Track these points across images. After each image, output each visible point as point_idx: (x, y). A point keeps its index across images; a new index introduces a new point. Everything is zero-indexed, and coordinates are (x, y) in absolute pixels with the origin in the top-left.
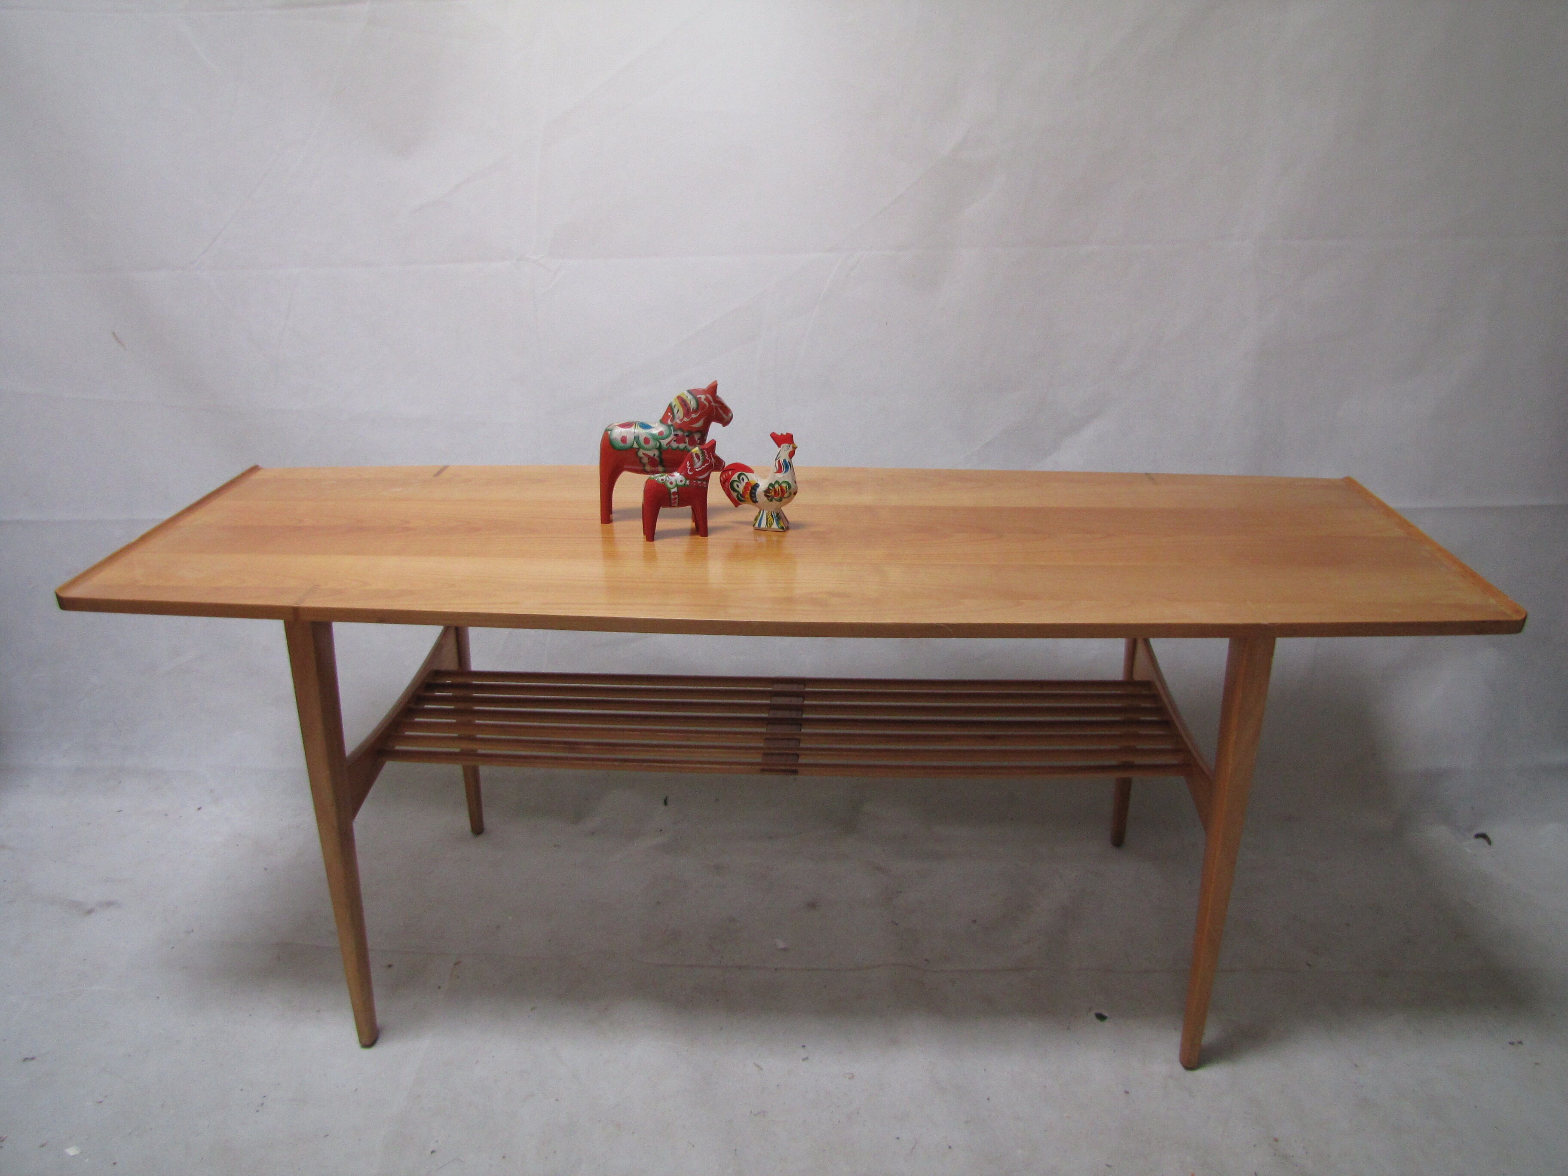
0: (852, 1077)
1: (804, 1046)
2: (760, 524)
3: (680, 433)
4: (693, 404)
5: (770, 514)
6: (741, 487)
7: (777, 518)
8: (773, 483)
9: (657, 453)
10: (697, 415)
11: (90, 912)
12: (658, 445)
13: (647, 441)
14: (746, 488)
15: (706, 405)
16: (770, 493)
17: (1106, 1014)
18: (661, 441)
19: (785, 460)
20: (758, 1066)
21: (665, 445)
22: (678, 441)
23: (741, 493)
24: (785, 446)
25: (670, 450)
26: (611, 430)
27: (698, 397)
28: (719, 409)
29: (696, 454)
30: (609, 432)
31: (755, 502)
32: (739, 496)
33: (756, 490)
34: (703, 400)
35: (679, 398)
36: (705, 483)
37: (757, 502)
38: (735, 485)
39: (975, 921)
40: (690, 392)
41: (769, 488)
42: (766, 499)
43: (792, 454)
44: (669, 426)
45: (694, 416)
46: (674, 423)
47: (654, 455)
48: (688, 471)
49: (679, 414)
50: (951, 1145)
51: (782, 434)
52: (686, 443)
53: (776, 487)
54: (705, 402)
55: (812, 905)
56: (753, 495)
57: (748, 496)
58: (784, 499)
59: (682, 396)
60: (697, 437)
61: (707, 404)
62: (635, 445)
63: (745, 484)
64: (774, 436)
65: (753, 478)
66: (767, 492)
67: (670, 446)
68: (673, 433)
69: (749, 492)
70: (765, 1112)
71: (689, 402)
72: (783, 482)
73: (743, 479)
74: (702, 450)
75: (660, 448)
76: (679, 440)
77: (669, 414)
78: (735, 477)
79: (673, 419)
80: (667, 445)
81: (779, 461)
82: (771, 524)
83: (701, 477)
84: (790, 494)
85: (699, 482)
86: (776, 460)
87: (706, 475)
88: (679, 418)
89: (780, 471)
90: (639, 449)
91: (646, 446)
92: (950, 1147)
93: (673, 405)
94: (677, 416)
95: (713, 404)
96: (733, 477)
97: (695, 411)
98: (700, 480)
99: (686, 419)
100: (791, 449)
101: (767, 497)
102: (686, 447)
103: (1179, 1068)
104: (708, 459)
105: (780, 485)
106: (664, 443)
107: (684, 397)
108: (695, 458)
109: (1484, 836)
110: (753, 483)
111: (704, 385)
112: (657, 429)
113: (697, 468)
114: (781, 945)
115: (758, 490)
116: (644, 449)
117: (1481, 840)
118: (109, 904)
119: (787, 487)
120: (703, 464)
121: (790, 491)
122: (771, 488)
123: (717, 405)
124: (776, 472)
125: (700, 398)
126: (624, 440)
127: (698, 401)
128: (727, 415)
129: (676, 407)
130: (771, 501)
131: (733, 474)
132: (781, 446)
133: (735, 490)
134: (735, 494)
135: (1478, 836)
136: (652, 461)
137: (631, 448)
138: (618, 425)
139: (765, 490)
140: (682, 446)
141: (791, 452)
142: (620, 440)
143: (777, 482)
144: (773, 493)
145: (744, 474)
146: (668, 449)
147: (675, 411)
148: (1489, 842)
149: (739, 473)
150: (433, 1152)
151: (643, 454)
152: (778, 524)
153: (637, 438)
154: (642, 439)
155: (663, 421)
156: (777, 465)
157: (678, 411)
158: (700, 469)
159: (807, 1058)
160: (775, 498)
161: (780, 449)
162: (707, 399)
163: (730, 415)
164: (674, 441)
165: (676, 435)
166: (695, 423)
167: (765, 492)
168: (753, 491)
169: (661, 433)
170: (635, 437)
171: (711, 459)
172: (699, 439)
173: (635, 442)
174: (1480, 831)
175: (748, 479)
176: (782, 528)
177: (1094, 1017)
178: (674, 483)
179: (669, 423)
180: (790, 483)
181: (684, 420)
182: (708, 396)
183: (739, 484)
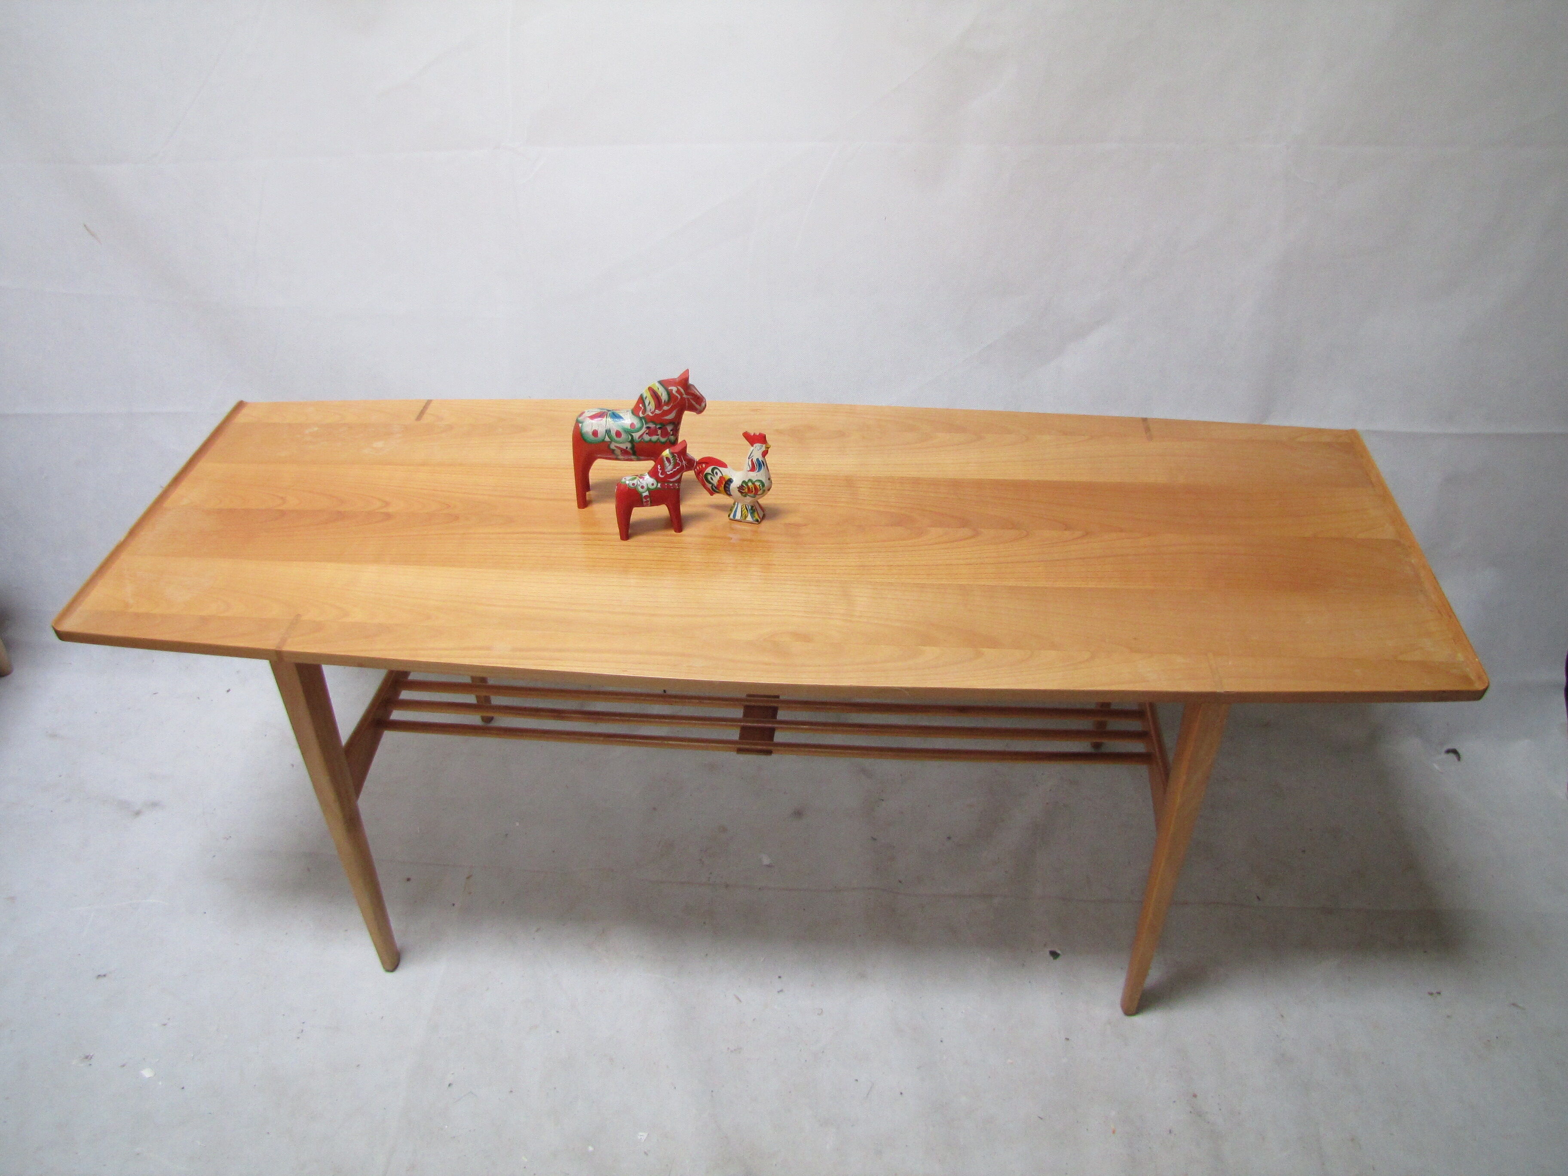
0: (821, 1013)
1: (780, 977)
2: (735, 515)
3: (652, 425)
4: (664, 397)
5: (745, 507)
6: (715, 480)
7: (751, 511)
8: (747, 481)
9: (629, 446)
10: (670, 407)
11: (138, 813)
12: (630, 438)
13: (618, 434)
14: (720, 481)
15: (677, 397)
16: (743, 490)
17: (1059, 952)
18: (633, 434)
19: (758, 460)
20: (738, 998)
21: (637, 438)
22: (650, 434)
23: (716, 485)
24: (757, 445)
25: (642, 442)
26: (582, 423)
27: (669, 388)
28: (691, 400)
29: (667, 458)
30: (580, 425)
31: (730, 495)
32: (714, 488)
33: (730, 485)
34: (674, 392)
35: (651, 389)
36: (676, 485)
37: (732, 495)
38: (709, 477)
39: (949, 838)
40: (661, 383)
41: (742, 486)
42: (739, 494)
43: (765, 454)
44: (641, 419)
45: (665, 408)
46: (645, 415)
47: (627, 448)
48: (660, 474)
49: (651, 405)
50: (903, 1092)
51: (754, 434)
52: (658, 435)
53: (749, 485)
54: (677, 395)
55: (798, 814)
56: (727, 489)
57: (722, 488)
58: (757, 496)
59: (653, 388)
60: (669, 428)
61: (679, 397)
62: (607, 439)
63: (719, 477)
64: (746, 436)
65: (727, 473)
66: (741, 489)
67: (642, 439)
68: (645, 426)
69: (723, 486)
70: (741, 1048)
71: (660, 394)
72: (756, 480)
73: (717, 473)
74: (672, 454)
75: (632, 441)
76: (651, 432)
77: (641, 405)
78: (709, 470)
79: (644, 411)
80: (639, 438)
81: (752, 460)
82: (746, 517)
83: (672, 480)
84: (764, 491)
85: (671, 485)
86: (749, 458)
87: (678, 477)
88: (651, 410)
89: (753, 469)
90: (611, 442)
91: (618, 439)
92: (901, 1093)
93: (644, 396)
94: (648, 408)
95: (685, 396)
96: (707, 470)
97: (667, 404)
98: (671, 482)
99: (657, 412)
100: (764, 449)
101: (741, 493)
102: (658, 439)
103: (1119, 1012)
104: (679, 462)
105: (753, 483)
106: (636, 436)
107: (656, 389)
108: (666, 462)
109: (1455, 752)
110: (727, 478)
111: (676, 375)
112: (628, 420)
113: (669, 472)
114: (766, 861)
115: (732, 485)
116: (616, 442)
117: (1452, 756)
118: (155, 805)
119: (761, 486)
120: (674, 468)
121: (764, 489)
122: (745, 485)
123: (688, 397)
124: (749, 471)
125: (672, 390)
126: (595, 433)
127: (670, 393)
128: (700, 405)
129: (647, 398)
130: (745, 496)
131: (706, 468)
132: (754, 445)
133: (710, 483)
134: (709, 486)
135: (1448, 751)
136: (624, 452)
137: (603, 441)
138: (589, 417)
139: (738, 486)
140: (654, 438)
141: (764, 451)
142: (591, 434)
143: (750, 480)
144: (747, 490)
145: (717, 468)
146: (640, 442)
147: (647, 403)
148: (1459, 758)
149: (713, 467)
150: (450, 1085)
151: (615, 446)
152: (752, 517)
153: (608, 432)
154: (613, 433)
155: (635, 412)
156: (750, 463)
157: (649, 403)
158: (671, 472)
159: (782, 991)
160: (749, 494)
161: (752, 448)
162: (678, 391)
163: (703, 405)
164: (647, 434)
165: (648, 428)
166: (667, 415)
167: (738, 488)
168: (727, 485)
169: (632, 425)
170: (606, 431)
171: (682, 462)
172: (671, 430)
173: (607, 436)
174: (1450, 746)
175: (721, 473)
176: (757, 521)
177: (1048, 953)
178: (646, 487)
179: (641, 415)
180: (764, 481)
181: (656, 413)
182: (680, 388)
183: (713, 477)
